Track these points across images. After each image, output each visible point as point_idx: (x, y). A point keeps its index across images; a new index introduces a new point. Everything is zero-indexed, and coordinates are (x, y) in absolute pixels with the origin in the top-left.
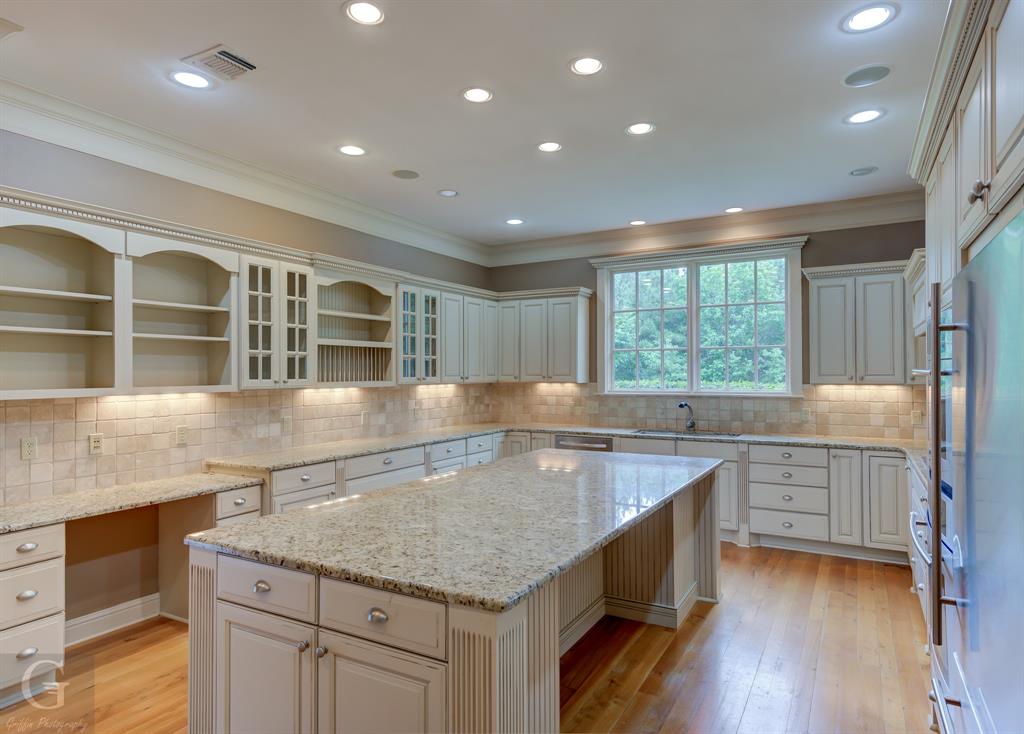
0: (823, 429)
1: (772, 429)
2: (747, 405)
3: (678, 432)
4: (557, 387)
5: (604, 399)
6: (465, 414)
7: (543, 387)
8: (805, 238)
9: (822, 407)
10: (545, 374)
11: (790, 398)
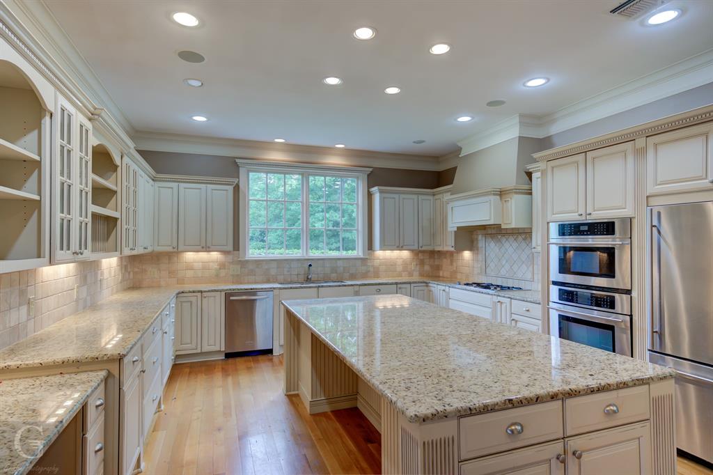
0: (377, 275)
1: (353, 277)
2: (340, 263)
5: (244, 263)
8: (371, 169)
9: (377, 263)
10: (204, 245)
11: (361, 259)
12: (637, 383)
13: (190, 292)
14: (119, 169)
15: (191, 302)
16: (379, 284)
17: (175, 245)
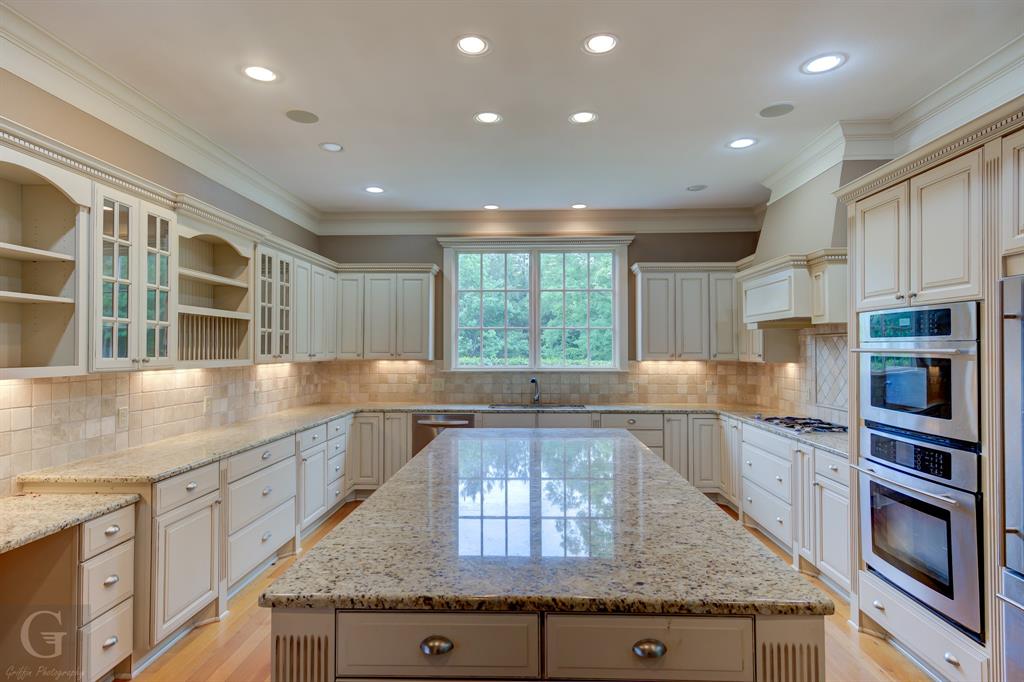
0: (643, 399)
1: (604, 400)
2: (584, 380)
3: (525, 406)
4: (399, 365)
5: (450, 376)
6: (298, 396)
7: (384, 365)
8: (632, 238)
9: (643, 379)
10: (393, 351)
11: (618, 373)
12: (714, 610)
13: (370, 411)
14: (251, 262)
15: (372, 424)
16: (633, 412)
17: (360, 351)
